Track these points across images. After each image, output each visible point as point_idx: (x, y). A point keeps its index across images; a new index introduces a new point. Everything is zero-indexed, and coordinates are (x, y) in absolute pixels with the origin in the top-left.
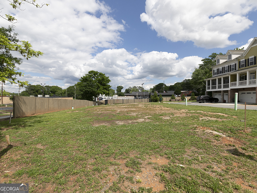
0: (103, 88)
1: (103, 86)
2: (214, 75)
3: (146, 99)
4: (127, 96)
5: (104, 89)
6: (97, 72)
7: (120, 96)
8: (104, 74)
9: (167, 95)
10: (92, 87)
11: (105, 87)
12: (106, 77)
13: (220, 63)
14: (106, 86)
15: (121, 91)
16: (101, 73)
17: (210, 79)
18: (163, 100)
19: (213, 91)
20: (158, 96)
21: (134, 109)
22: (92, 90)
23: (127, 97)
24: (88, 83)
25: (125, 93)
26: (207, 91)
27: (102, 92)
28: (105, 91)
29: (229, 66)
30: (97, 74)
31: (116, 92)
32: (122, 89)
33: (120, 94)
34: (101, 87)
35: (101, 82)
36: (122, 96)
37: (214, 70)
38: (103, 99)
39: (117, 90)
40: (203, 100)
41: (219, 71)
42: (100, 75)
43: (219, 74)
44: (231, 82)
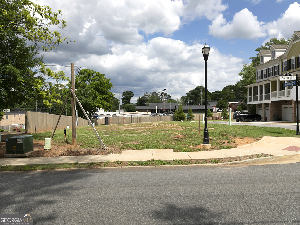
0: (102, 97)
1: (103, 95)
2: (258, 80)
3: (168, 117)
4: (139, 110)
5: (103, 99)
6: (93, 71)
7: (128, 111)
8: (104, 75)
9: (201, 109)
10: (86, 97)
11: (105, 96)
12: (106, 79)
13: (264, 63)
14: (106, 94)
15: (131, 102)
16: (98, 73)
17: (252, 86)
18: (194, 118)
19: (257, 104)
20: (186, 111)
21: (143, 128)
22: (86, 102)
23: (140, 113)
24: (80, 91)
25: (137, 105)
26: (249, 104)
27: (100, 105)
28: (105, 102)
29: (272, 67)
30: (92, 75)
31: (121, 103)
32: (132, 98)
33: (128, 108)
34: (99, 97)
35: (99, 88)
36: (131, 111)
37: (258, 72)
38: (99, 118)
39: (123, 99)
40: (240, 117)
41: (263, 74)
42: (97, 77)
43: (263, 78)
44: (271, 91)
